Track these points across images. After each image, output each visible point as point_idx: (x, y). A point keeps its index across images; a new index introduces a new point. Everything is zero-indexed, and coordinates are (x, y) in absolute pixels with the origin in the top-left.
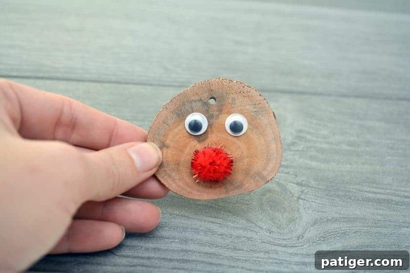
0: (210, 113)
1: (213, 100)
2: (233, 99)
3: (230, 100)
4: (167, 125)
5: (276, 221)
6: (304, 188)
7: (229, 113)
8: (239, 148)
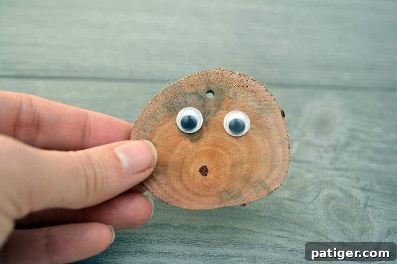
0: (207, 108)
1: (211, 94)
2: (235, 94)
3: (231, 95)
4: (156, 120)
5: (347, 232)
6: (369, 194)
7: (229, 110)
8: (238, 150)
